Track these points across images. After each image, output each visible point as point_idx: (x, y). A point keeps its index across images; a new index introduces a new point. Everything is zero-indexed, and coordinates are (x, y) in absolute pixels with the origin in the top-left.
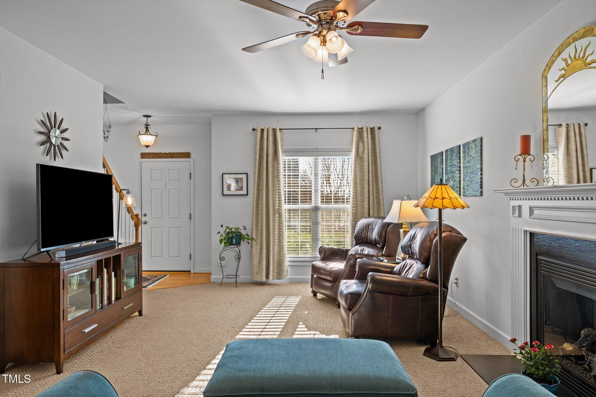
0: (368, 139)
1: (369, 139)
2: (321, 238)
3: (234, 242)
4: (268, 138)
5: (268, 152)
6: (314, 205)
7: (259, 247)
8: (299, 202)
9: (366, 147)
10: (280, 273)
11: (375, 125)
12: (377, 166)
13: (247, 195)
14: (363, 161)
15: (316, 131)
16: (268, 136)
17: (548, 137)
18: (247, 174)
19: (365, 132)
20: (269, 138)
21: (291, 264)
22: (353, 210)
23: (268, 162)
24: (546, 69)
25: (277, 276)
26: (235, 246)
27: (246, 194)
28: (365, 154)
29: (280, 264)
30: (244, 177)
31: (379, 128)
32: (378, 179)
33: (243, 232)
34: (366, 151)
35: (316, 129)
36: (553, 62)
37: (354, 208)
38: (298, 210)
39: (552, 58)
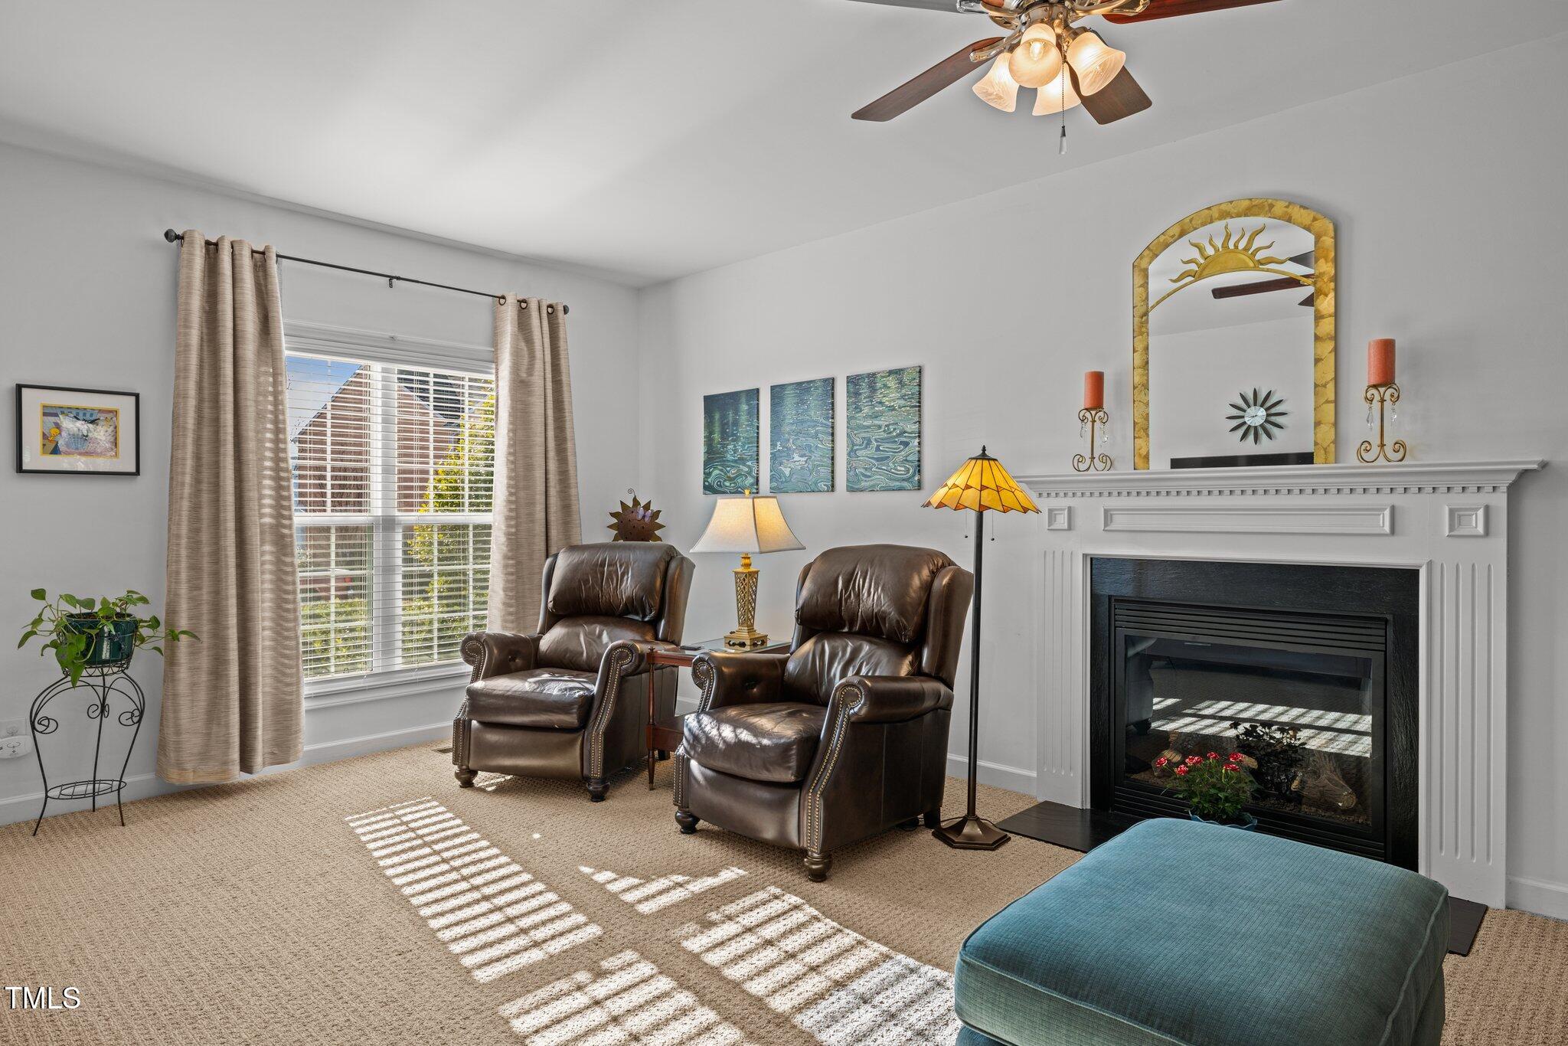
0: (542, 334)
1: (544, 335)
2: (402, 613)
3: (106, 654)
4: (238, 276)
5: (239, 328)
6: (383, 512)
7: (205, 661)
8: (329, 504)
9: (538, 354)
10: (288, 741)
11: (559, 301)
12: (563, 409)
13: (137, 473)
14: (529, 393)
15: (391, 285)
16: (237, 270)
17: (1148, 380)
18: (137, 396)
19: (535, 314)
20: (242, 279)
21: (313, 704)
22: (508, 526)
23: (241, 363)
24: (1145, 254)
25: (273, 753)
26: (115, 669)
27: (133, 470)
28: (536, 373)
29: (284, 713)
30: (126, 405)
31: (566, 310)
32: (566, 444)
33: (138, 611)
34: (538, 365)
35: (391, 278)
36: (1167, 245)
37: (513, 523)
38: (327, 529)
39: (1163, 237)
